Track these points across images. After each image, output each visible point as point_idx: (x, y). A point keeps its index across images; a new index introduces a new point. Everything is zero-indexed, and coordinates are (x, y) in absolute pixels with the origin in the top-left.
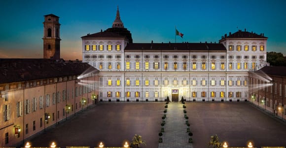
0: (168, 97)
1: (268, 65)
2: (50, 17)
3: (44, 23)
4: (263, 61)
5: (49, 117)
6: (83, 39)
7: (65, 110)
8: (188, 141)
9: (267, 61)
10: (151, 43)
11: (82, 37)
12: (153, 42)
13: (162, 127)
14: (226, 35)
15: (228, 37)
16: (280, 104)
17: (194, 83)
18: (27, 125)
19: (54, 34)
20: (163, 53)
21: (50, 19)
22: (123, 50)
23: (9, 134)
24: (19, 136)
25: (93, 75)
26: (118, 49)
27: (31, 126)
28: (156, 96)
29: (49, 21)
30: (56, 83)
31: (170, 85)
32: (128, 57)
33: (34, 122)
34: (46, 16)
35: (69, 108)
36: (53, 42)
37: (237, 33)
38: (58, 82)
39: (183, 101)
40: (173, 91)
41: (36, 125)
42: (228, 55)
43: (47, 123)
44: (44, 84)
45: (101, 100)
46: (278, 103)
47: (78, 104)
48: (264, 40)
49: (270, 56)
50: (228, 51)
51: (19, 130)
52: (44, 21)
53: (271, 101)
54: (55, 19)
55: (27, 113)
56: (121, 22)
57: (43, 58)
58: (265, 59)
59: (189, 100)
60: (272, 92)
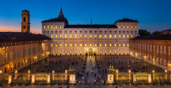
0: (87, 53)
1: (139, 35)
2: (25, 12)
3: (22, 15)
4: (137, 33)
5: (26, 61)
6: (42, 23)
7: (34, 58)
8: (98, 71)
9: (139, 34)
10: (78, 24)
11: (41, 22)
12: (79, 24)
13: (84, 66)
14: (117, 21)
15: (118, 21)
16: (145, 55)
17: (101, 45)
18: (15, 64)
19: (27, 20)
20: (84, 30)
21: (25, 13)
22: (63, 28)
23: (7, 68)
24: (11, 70)
25: (48, 41)
26: (61, 28)
27: (17, 65)
28: (81, 52)
29: (25, 14)
30: (29, 44)
31: (88, 46)
32: (66, 32)
33: (19, 63)
34: (23, 11)
35: (36, 57)
36: (26, 25)
37: (123, 19)
38: (30, 43)
39: (95, 54)
40: (90, 49)
41: (20, 65)
42: (118, 31)
43: (25, 64)
44: (24, 44)
45: (52, 55)
46: (144, 54)
47: (40, 56)
48: (137, 23)
49: (140, 31)
50: (118, 29)
51: (12, 66)
52: (22, 14)
53: (141, 53)
54: (27, 13)
55: (15, 58)
56: (63, 14)
57: (21, 32)
58: (138, 33)
59: (98, 54)
60: (141, 49)
